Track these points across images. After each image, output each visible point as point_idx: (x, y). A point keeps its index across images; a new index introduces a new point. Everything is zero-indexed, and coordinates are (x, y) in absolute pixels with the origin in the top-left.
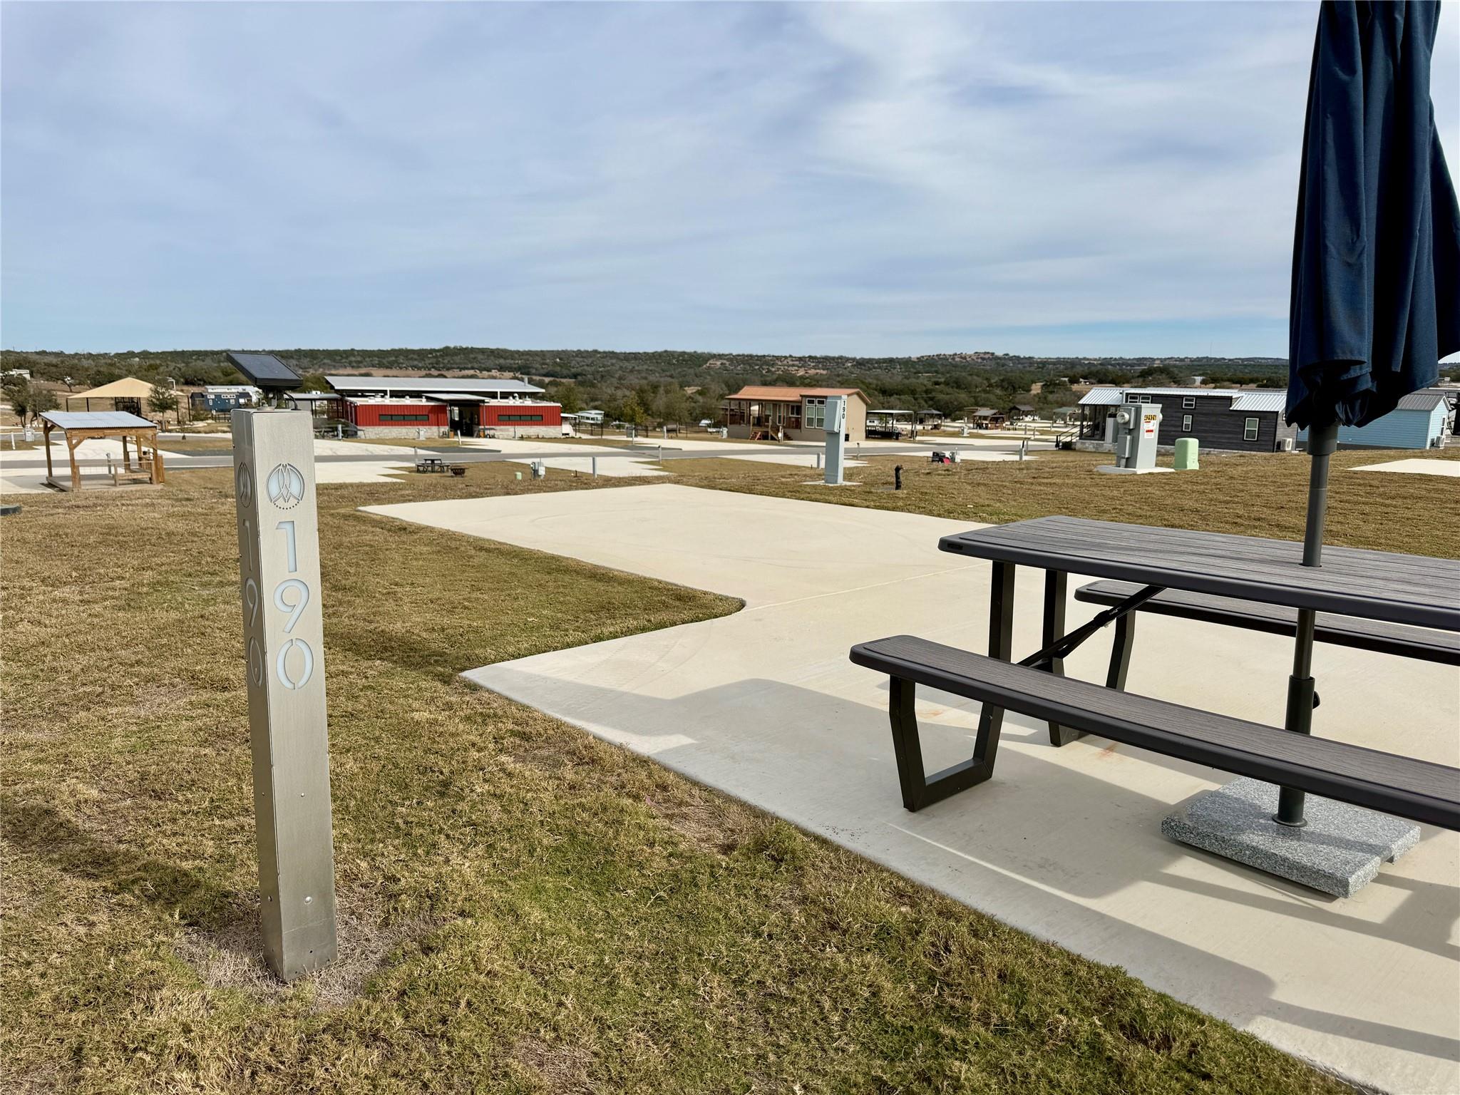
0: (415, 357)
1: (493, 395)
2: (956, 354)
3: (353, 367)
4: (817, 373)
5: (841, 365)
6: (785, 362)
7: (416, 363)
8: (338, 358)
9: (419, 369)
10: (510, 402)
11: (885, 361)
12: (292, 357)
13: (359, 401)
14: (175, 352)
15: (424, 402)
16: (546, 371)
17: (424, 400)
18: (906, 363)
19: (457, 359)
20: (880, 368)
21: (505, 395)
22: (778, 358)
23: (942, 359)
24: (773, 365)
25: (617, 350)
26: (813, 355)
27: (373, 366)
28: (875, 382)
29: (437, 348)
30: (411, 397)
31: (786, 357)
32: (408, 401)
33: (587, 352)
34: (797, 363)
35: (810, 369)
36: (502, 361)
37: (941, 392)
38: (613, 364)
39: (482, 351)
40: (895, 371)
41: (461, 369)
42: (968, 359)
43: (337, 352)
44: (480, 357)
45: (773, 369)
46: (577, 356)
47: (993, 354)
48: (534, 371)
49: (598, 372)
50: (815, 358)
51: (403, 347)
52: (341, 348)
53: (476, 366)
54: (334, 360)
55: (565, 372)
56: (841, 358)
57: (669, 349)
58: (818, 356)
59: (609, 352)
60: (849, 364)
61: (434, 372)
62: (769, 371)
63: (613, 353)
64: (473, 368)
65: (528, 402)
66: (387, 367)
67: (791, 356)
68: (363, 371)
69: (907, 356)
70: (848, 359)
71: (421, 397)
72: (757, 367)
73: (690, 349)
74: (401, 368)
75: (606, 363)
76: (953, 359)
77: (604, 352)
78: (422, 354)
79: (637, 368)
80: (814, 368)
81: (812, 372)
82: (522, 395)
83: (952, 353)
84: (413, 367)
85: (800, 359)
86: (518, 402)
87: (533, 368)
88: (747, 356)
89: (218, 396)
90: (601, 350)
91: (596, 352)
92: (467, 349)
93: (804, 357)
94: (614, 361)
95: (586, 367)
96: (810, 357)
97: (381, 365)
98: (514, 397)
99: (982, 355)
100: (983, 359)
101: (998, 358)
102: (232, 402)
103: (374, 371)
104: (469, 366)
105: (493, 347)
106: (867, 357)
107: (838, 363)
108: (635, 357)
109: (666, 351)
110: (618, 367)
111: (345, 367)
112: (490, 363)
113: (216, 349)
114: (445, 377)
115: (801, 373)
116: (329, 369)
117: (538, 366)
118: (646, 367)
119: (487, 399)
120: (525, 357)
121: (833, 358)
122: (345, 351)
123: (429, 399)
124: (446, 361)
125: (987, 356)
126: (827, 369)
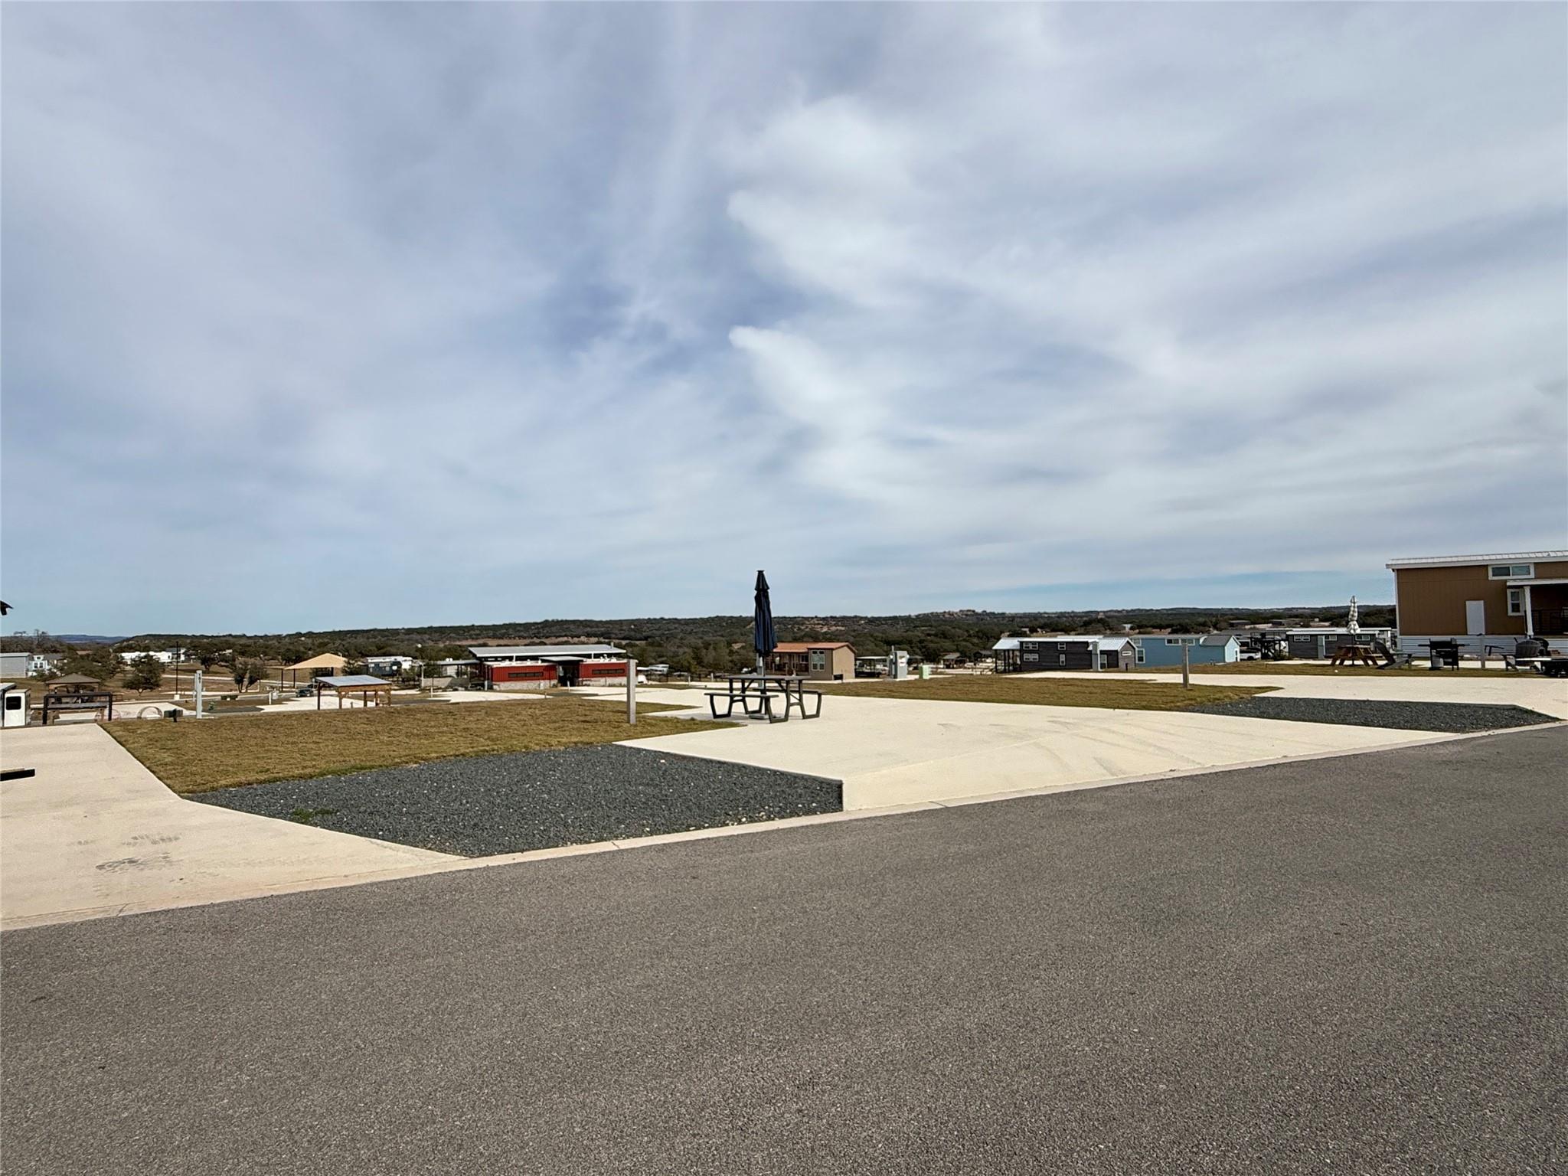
0: (522, 629)
1: (589, 656)
2: (945, 612)
3: (473, 639)
4: (837, 630)
5: (856, 623)
6: (812, 622)
7: (522, 633)
8: (461, 632)
9: (525, 638)
10: (601, 661)
11: (890, 618)
12: (425, 633)
13: (495, 664)
14: (334, 632)
15: (539, 663)
16: (623, 636)
17: (540, 662)
18: (907, 619)
19: (554, 629)
20: (886, 624)
21: (597, 656)
22: (807, 619)
23: (935, 616)
24: (802, 625)
25: (679, 617)
26: (834, 615)
27: (489, 637)
28: (880, 635)
29: (539, 621)
30: (531, 660)
31: (812, 618)
32: (529, 663)
33: (655, 619)
34: (821, 622)
35: (832, 626)
36: (589, 629)
37: (932, 641)
38: (676, 628)
39: (574, 622)
40: (898, 627)
41: (557, 637)
42: (955, 615)
43: (461, 628)
44: (572, 627)
45: (803, 628)
46: (647, 623)
47: (974, 611)
48: (613, 636)
49: (663, 634)
50: (835, 617)
51: (512, 621)
52: (464, 625)
53: (568, 633)
54: (459, 634)
55: (638, 636)
56: (856, 617)
57: (720, 615)
58: (838, 616)
59: (673, 619)
60: (863, 622)
61: (537, 641)
62: (799, 629)
63: (676, 619)
64: (566, 636)
65: (614, 660)
66: (500, 638)
67: (816, 617)
68: (481, 642)
69: (907, 614)
70: (861, 618)
71: (538, 659)
72: (790, 626)
73: (736, 614)
74: (510, 638)
75: (670, 628)
76: (944, 616)
77: (670, 619)
78: (527, 626)
79: (694, 631)
80: (835, 625)
81: (834, 628)
82: (610, 655)
83: (942, 611)
84: (520, 637)
85: (824, 619)
86: (607, 661)
87: (613, 633)
88: (782, 618)
90: (666, 617)
91: (662, 619)
92: (562, 621)
93: (827, 617)
94: (676, 626)
95: (654, 631)
96: (832, 617)
97: (494, 637)
98: (604, 657)
99: (965, 613)
100: (967, 615)
101: (977, 614)
102: (388, 669)
103: (490, 642)
104: (564, 634)
105: (581, 618)
106: (876, 616)
107: (853, 622)
108: (693, 621)
109: (717, 617)
110: (679, 630)
111: (467, 639)
112: (579, 631)
113: (365, 629)
114: (545, 644)
115: (825, 629)
116: (454, 641)
117: (617, 632)
118: (702, 629)
119: (585, 659)
120: (608, 625)
121: (850, 618)
122: (467, 627)
123: (543, 661)
124: (545, 631)
125: (969, 613)
126: (846, 626)
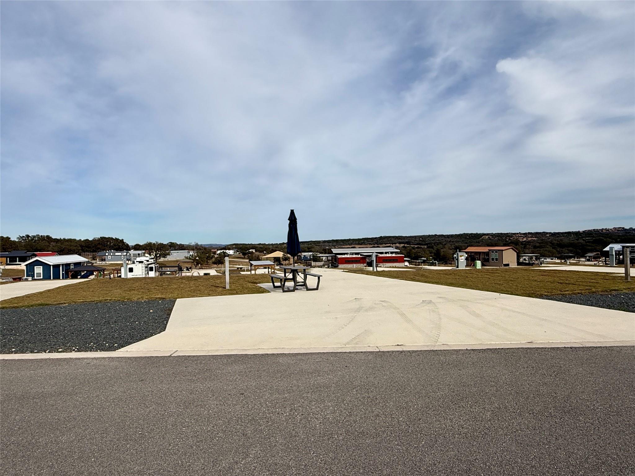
0: (370, 240)
1: (382, 253)
2: (603, 229)
3: (350, 245)
4: (532, 239)
5: (544, 236)
6: (517, 236)
7: (370, 242)
8: (345, 242)
9: (371, 244)
10: (387, 255)
11: (566, 233)
12: (331, 242)
13: (340, 256)
16: (416, 243)
17: (359, 255)
18: (577, 234)
19: (384, 240)
20: (563, 236)
21: (386, 253)
22: (514, 234)
23: (597, 231)
24: (511, 237)
25: (444, 234)
26: (530, 232)
27: (356, 244)
28: (556, 242)
29: (378, 237)
31: (518, 233)
32: (354, 256)
33: (432, 235)
34: (523, 235)
35: (529, 238)
36: (400, 240)
37: (590, 246)
38: (442, 240)
39: (393, 237)
40: (571, 237)
41: (385, 244)
42: (610, 231)
43: (345, 240)
44: (392, 239)
45: (511, 239)
46: (428, 237)
47: (623, 228)
48: (412, 243)
49: (436, 243)
50: (531, 233)
51: (366, 237)
52: (346, 239)
53: (391, 242)
54: (344, 243)
55: (424, 243)
56: (544, 232)
57: (466, 233)
58: (533, 232)
59: (441, 235)
60: (548, 235)
61: (376, 245)
62: (510, 239)
63: (443, 235)
64: (390, 243)
65: (394, 255)
66: (361, 244)
67: (520, 233)
68: (352, 246)
69: (577, 230)
70: (547, 233)
72: (504, 238)
73: (474, 232)
74: (365, 245)
75: (439, 239)
76: (602, 231)
77: (439, 235)
78: (372, 239)
79: (452, 240)
80: (531, 237)
81: (530, 239)
82: (392, 253)
83: (601, 228)
84: (369, 244)
85: (524, 234)
86: (390, 255)
87: (411, 242)
88: (500, 234)
89: (305, 256)
90: (438, 234)
91: (436, 235)
92: (388, 236)
93: (526, 233)
94: (443, 238)
95: (431, 241)
96: (529, 233)
97: (359, 244)
98: (389, 253)
99: (617, 229)
100: (618, 230)
101: (626, 230)
103: (356, 246)
104: (389, 242)
105: (397, 235)
106: (557, 232)
107: (542, 235)
108: (452, 236)
109: (464, 233)
110: (444, 241)
111: (347, 245)
112: (396, 241)
113: (308, 241)
114: (379, 247)
115: (525, 239)
116: (342, 246)
117: (413, 241)
118: (455, 240)
120: (409, 238)
121: (540, 233)
122: (347, 240)
123: (361, 255)
124: (380, 241)
125: (620, 229)
126: (537, 238)
